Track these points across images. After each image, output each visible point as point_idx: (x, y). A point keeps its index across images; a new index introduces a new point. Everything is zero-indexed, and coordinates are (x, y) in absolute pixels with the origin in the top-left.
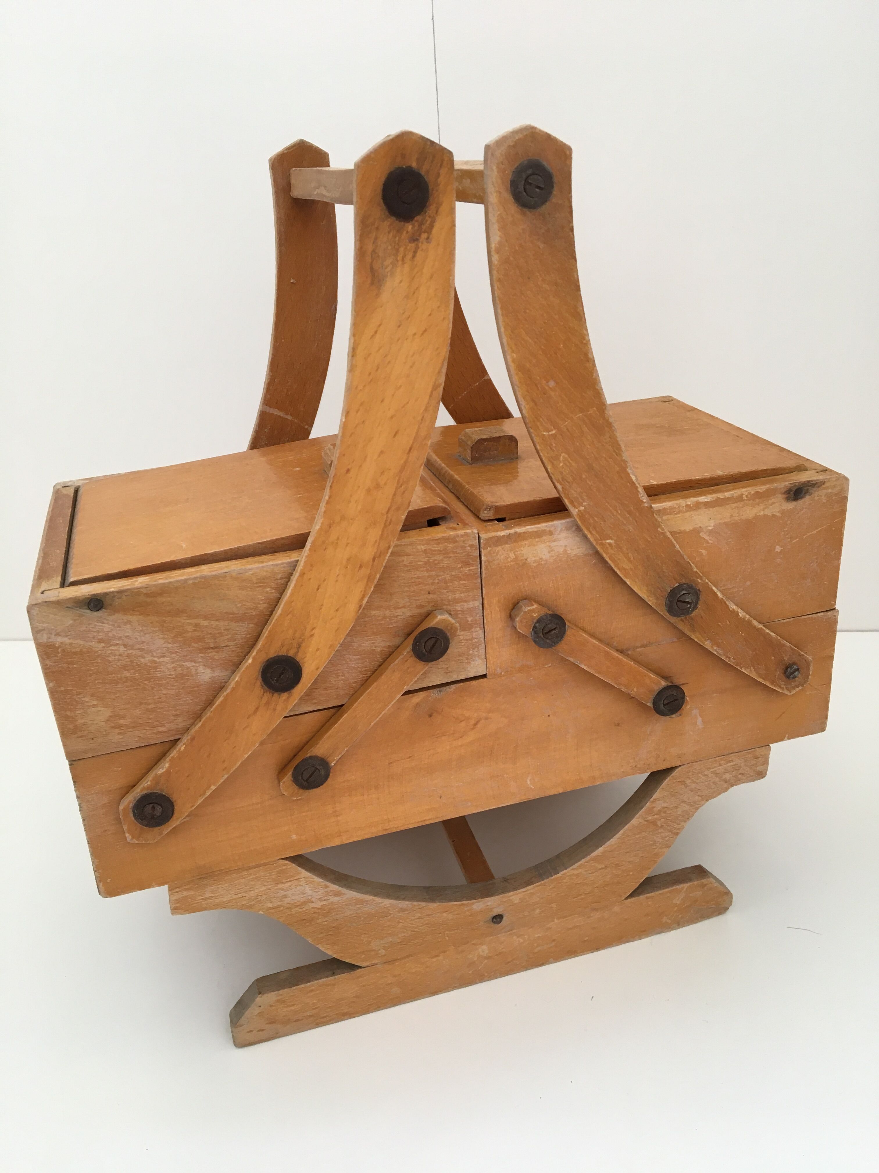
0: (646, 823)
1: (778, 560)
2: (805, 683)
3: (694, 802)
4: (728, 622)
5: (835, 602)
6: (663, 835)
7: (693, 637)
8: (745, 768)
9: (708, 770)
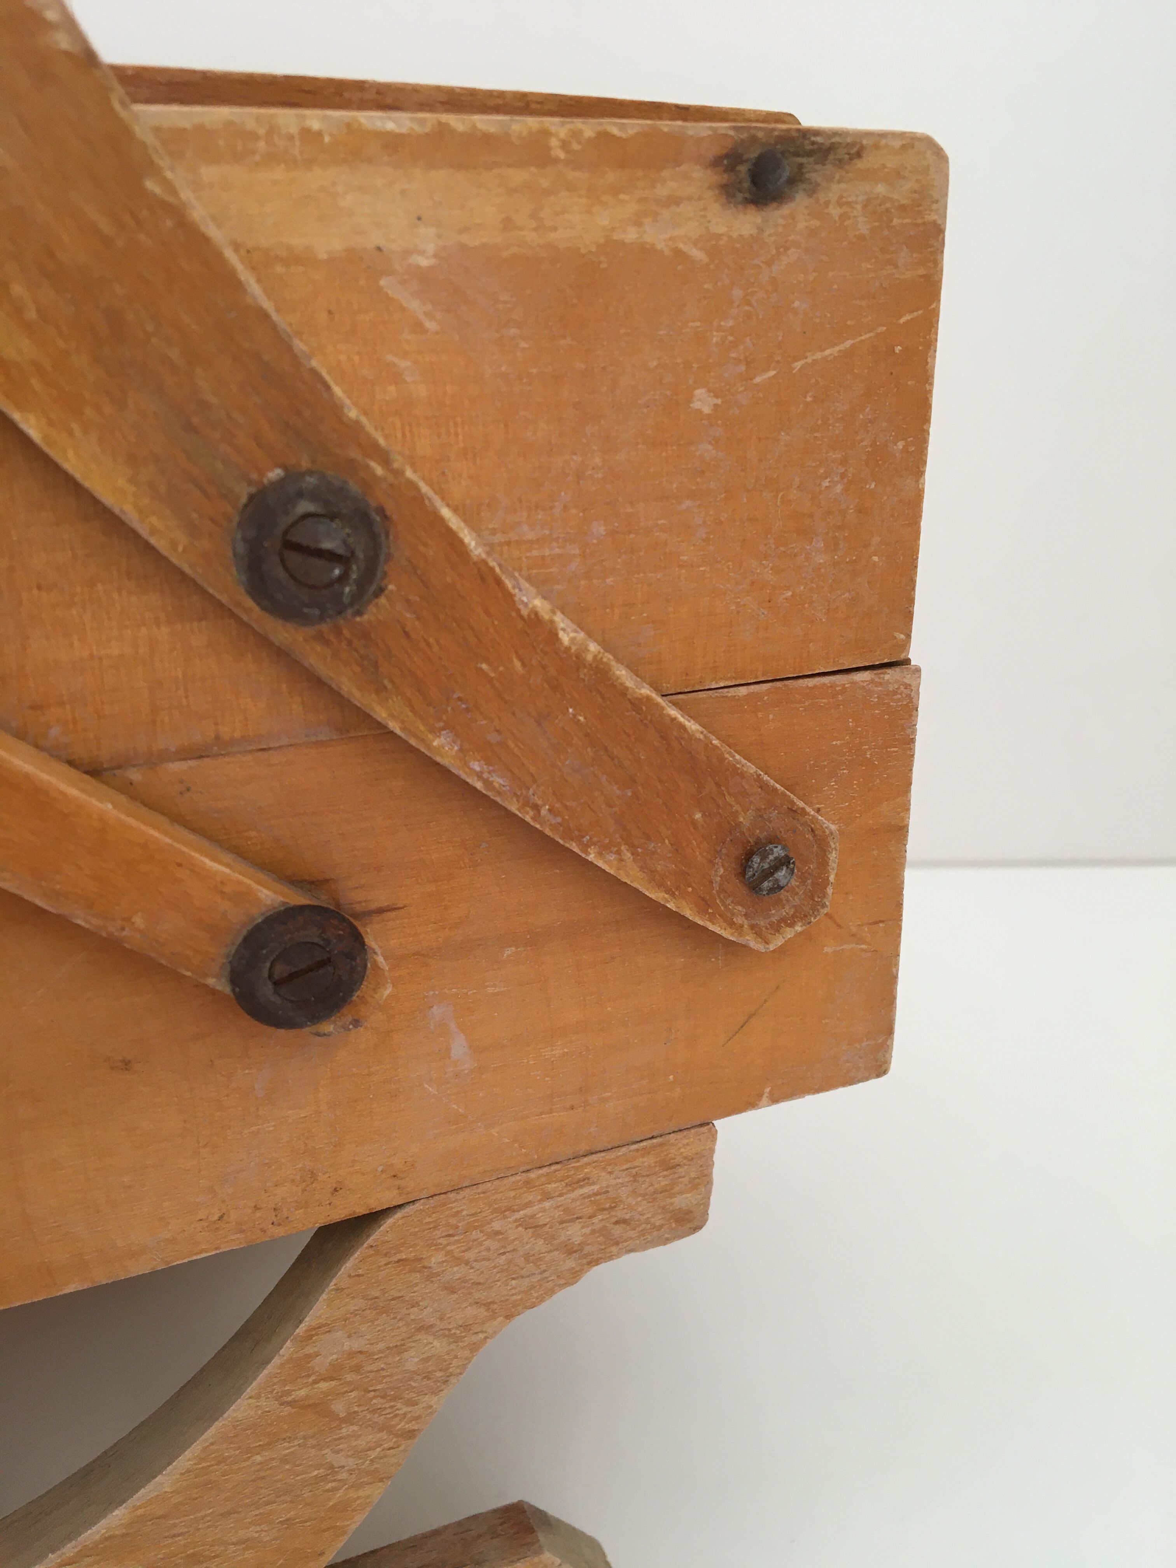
0: (288, 1410)
1: (706, 450)
2: (815, 910)
3: (466, 1327)
4: (517, 664)
5: (909, 636)
6: (361, 1443)
7: (381, 714)
8: (632, 1201)
9: (505, 1217)
